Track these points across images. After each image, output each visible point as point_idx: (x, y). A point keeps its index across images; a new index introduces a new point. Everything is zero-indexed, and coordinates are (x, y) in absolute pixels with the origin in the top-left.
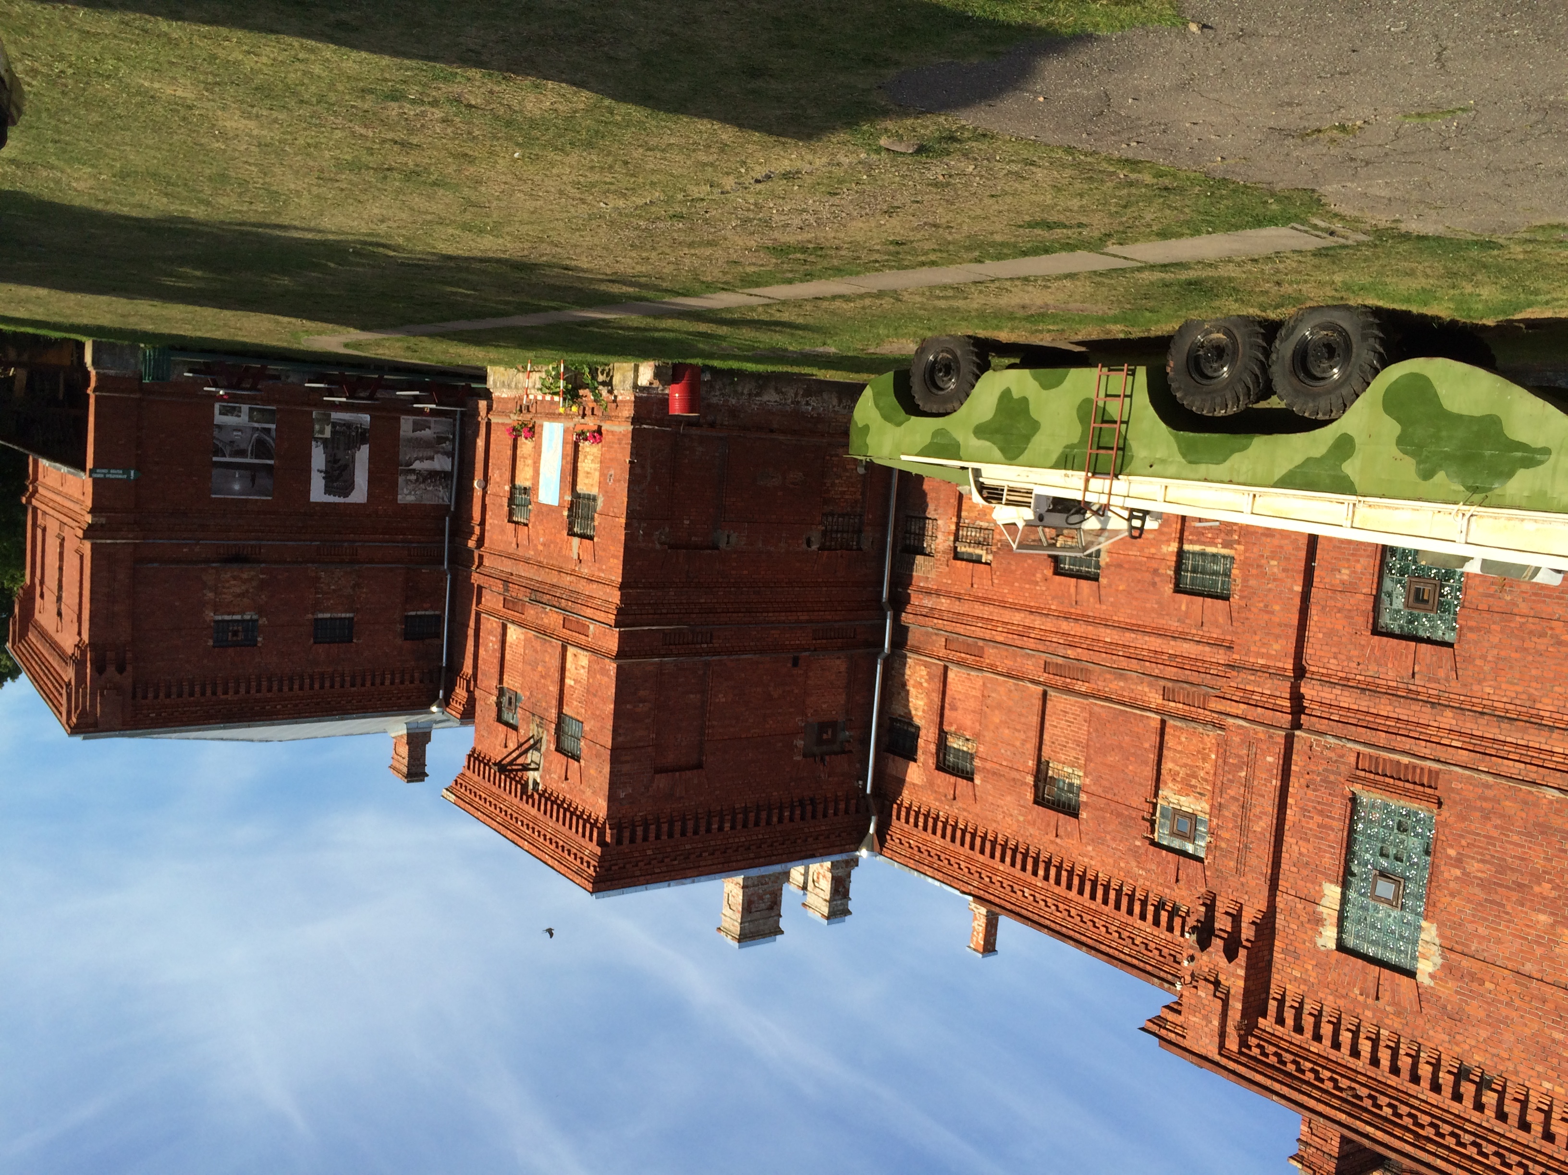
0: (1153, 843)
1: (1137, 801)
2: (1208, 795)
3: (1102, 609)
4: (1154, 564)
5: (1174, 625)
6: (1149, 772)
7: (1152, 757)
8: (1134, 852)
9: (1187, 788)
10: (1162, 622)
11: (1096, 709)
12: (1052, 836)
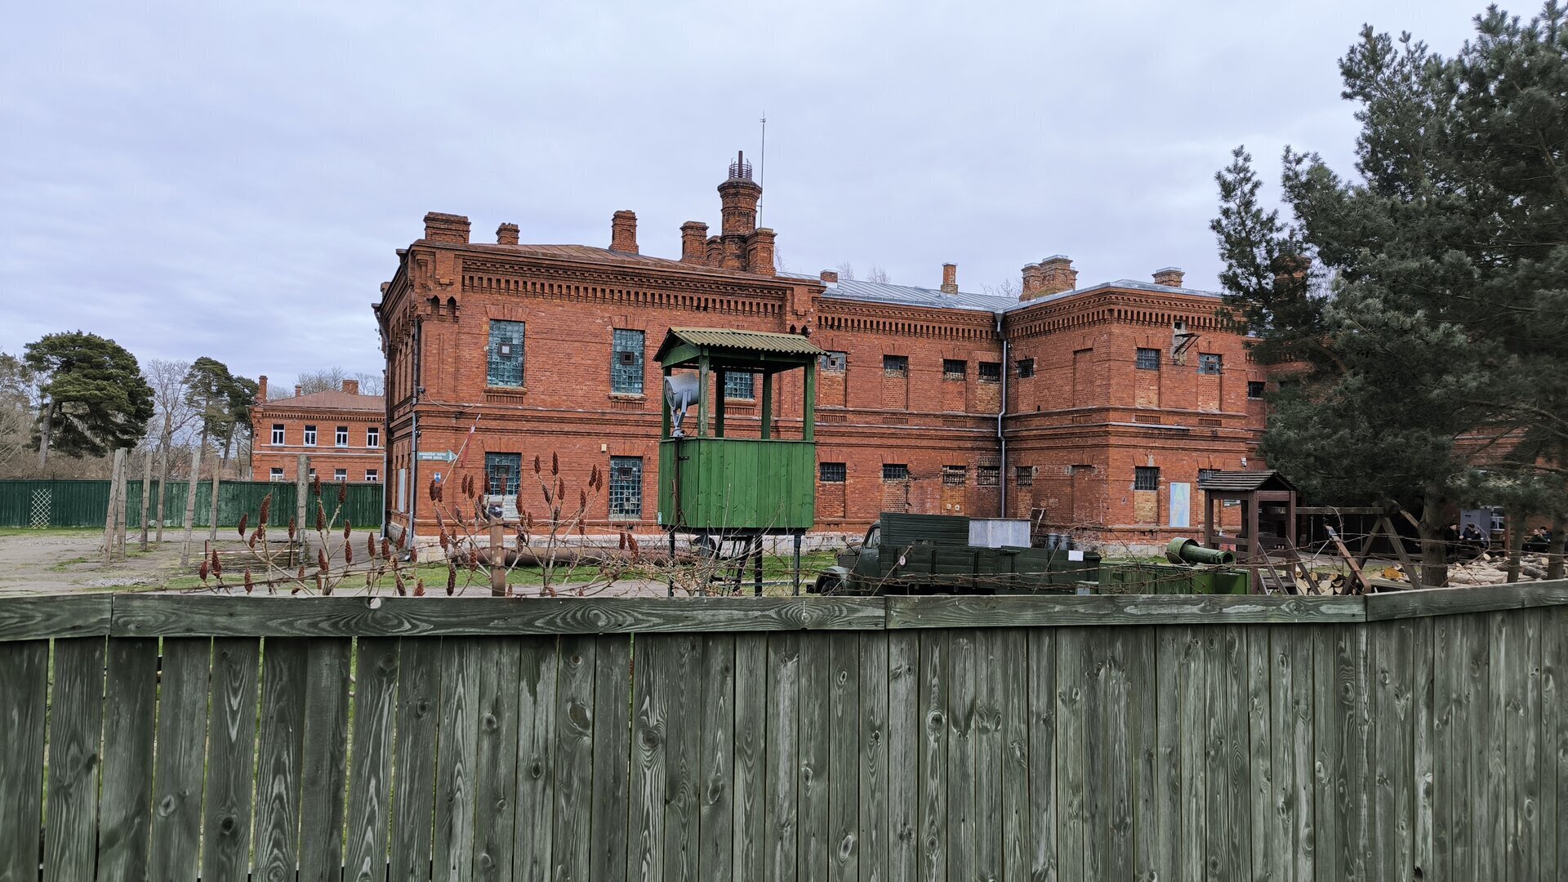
0: (846, 353)
1: (854, 370)
2: (822, 378)
3: (880, 451)
4: (856, 474)
5: (844, 449)
6: (850, 384)
7: (849, 390)
8: (853, 346)
9: (832, 380)
10: (850, 449)
11: (879, 406)
12: (896, 343)
